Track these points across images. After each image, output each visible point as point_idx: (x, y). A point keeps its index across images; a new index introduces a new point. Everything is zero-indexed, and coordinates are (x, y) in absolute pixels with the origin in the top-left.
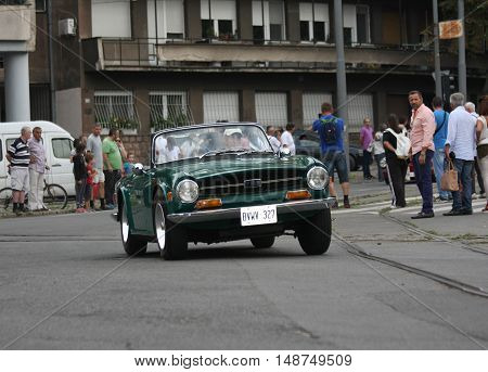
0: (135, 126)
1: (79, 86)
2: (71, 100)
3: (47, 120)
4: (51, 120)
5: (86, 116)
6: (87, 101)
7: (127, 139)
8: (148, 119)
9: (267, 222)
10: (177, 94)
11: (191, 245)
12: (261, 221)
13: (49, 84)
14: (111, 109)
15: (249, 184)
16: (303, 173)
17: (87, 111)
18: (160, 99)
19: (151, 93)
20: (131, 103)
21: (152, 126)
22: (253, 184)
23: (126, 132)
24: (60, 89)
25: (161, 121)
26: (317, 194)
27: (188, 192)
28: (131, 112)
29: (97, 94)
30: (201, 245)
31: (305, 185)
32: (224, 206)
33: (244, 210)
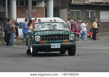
0: (81, 19)
1: (67, 8)
2: (64, 12)
3: (58, 17)
4: (59, 17)
5: (68, 16)
6: (69, 12)
7: (79, 23)
8: (85, 17)
9: (57, 47)
10: (93, 11)
11: (39, 52)
12: (56, 47)
13: (58, 8)
14: (75, 15)
15: (54, 38)
16: (68, 36)
17: (68, 15)
18: (88, 12)
19: (86, 11)
20: (80, 13)
21: (86, 19)
22: (55, 38)
23: (79, 21)
24: (61, 9)
25: (89, 18)
26: (71, 41)
27: (38, 39)
28: (80, 16)
29: (72, 10)
30: (42, 52)
31: (68, 39)
32: (47, 43)
33: (52, 44)
